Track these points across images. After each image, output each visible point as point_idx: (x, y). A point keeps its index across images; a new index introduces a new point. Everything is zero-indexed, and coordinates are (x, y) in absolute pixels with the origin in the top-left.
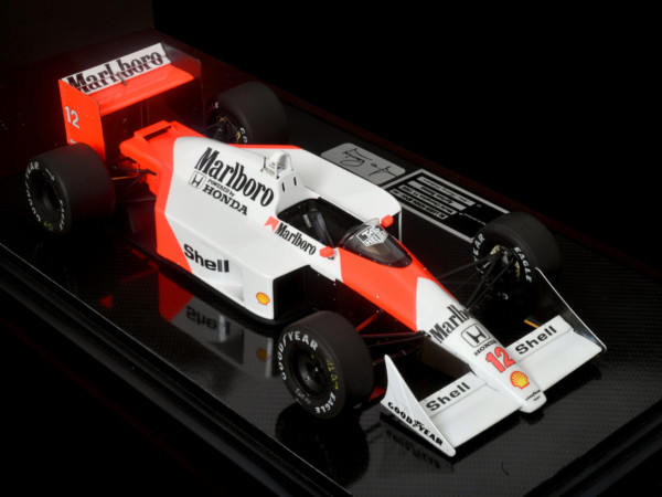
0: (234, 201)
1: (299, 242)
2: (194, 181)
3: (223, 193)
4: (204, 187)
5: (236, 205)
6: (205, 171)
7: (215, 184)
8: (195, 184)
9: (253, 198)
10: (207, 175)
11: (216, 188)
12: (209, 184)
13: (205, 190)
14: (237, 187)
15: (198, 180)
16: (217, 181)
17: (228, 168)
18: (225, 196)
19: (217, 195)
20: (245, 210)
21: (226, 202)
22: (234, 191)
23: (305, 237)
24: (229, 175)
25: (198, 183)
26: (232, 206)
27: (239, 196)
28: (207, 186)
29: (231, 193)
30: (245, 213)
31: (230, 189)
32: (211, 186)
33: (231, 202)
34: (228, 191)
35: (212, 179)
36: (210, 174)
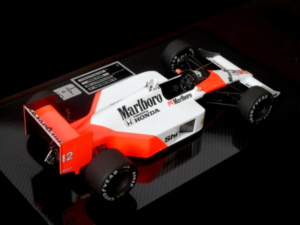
0: (151, 112)
1: (184, 98)
2: (128, 124)
3: (143, 115)
4: (135, 121)
5: (152, 113)
6: (129, 116)
7: (137, 116)
8: (130, 124)
9: (155, 104)
10: (131, 116)
11: (139, 116)
12: (135, 118)
13: (136, 121)
14: (146, 107)
15: (129, 122)
16: (136, 114)
17: (135, 106)
18: (146, 115)
19: (142, 118)
20: (157, 110)
21: (149, 116)
22: (146, 110)
23: (184, 95)
24: (138, 108)
25: (131, 123)
26: (152, 114)
27: (150, 109)
28: (135, 120)
29: (146, 112)
30: (158, 111)
31: (144, 111)
32: (136, 118)
33: (150, 114)
34: (144, 112)
35: (134, 115)
36: (132, 115)
